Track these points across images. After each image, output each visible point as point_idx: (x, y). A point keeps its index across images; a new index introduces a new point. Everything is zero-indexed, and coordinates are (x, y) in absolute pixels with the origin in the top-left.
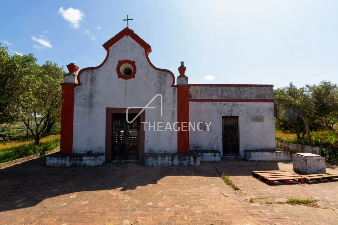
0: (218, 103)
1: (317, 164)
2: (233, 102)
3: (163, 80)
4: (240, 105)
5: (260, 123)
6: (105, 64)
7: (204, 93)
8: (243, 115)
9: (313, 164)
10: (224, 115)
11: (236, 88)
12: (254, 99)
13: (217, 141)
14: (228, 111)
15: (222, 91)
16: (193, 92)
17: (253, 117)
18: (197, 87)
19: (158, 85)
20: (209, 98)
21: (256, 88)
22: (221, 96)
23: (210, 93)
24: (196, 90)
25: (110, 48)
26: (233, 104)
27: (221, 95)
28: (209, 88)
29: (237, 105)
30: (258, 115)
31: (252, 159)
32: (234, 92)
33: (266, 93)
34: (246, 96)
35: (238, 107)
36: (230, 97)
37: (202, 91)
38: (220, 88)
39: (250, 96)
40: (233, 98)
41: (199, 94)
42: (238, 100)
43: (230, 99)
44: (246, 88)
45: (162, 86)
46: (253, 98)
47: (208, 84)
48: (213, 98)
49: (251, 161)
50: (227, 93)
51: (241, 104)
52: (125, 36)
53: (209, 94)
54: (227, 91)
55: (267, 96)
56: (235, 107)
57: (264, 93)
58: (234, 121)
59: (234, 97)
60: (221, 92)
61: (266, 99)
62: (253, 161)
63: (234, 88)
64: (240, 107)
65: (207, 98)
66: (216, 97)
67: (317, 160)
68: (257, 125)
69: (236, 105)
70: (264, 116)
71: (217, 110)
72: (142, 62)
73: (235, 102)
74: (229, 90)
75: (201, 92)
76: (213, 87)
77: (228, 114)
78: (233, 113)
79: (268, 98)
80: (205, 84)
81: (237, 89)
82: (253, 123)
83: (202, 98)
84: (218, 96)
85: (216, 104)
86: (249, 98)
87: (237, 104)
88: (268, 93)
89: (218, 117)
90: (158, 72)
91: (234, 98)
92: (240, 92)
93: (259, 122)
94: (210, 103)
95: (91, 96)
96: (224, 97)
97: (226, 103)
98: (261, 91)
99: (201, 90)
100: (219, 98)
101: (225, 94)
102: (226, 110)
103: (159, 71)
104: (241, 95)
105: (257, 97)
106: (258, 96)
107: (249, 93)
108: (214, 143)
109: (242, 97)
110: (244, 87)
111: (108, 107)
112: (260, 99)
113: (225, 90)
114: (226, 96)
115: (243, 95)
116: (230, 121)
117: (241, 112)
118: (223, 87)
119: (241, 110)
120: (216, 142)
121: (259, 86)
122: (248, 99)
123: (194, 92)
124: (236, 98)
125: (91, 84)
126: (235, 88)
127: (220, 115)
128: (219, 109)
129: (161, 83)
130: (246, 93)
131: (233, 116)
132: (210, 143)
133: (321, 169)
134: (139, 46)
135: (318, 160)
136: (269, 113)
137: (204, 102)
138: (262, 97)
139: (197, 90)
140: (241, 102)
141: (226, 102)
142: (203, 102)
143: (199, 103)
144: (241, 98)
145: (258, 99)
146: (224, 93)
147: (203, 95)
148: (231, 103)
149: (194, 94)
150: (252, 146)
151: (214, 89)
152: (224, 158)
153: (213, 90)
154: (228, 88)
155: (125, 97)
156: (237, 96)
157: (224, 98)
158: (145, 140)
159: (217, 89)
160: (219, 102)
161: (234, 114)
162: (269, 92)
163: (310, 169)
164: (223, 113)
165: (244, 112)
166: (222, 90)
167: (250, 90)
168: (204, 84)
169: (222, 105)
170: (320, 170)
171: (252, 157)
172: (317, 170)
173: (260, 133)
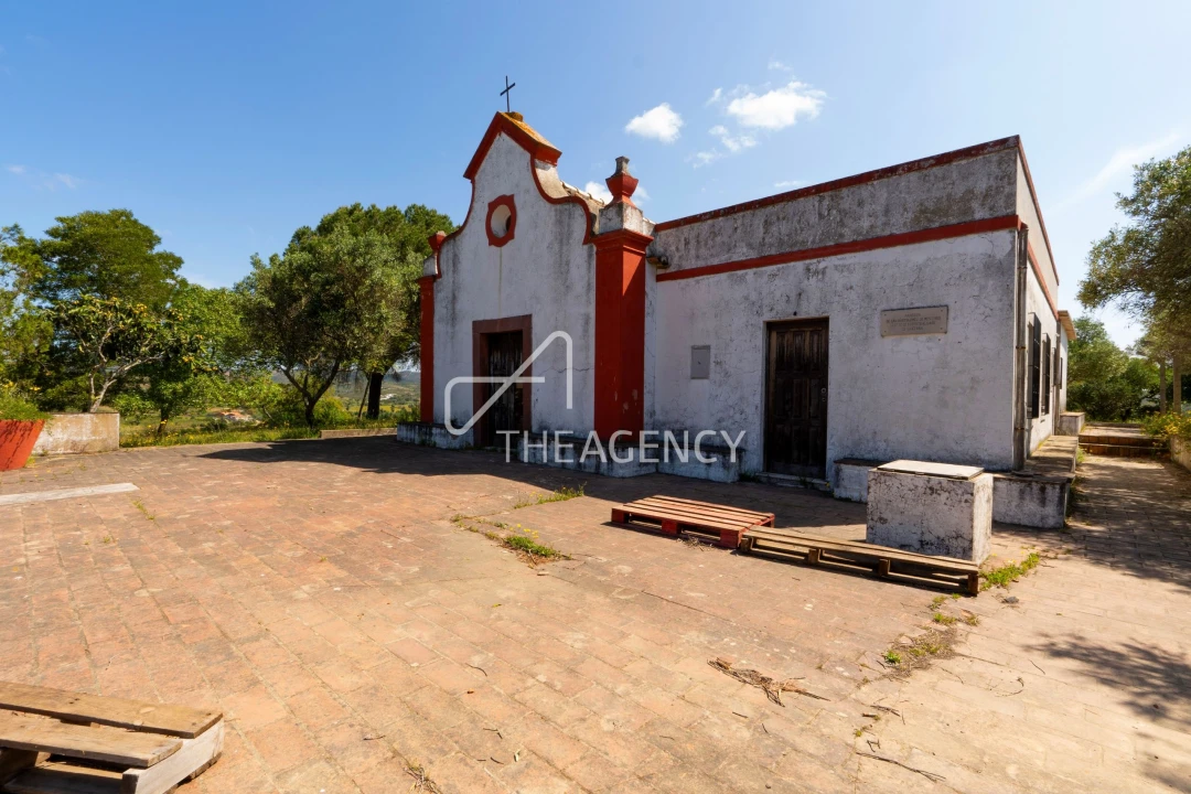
0: (750, 272)
1: (921, 508)
2: (808, 261)
3: (566, 229)
4: (836, 267)
5: (929, 340)
6: (470, 220)
7: (706, 244)
8: (844, 308)
9: (901, 505)
10: (768, 317)
11: (822, 198)
12: (904, 230)
13: (743, 416)
14: (785, 298)
15: (767, 224)
16: (673, 248)
17: (890, 315)
18: (686, 228)
19: (556, 247)
20: (723, 259)
21: (913, 176)
22: (762, 244)
23: (726, 239)
24: (683, 239)
25: (477, 177)
26: (808, 270)
27: (764, 239)
28: (722, 224)
29: (824, 272)
30: (916, 305)
31: (844, 494)
32: (814, 219)
33: (970, 191)
34: (865, 225)
35: (827, 279)
36: (797, 242)
37: (701, 239)
38: (761, 214)
39: (884, 219)
40: (809, 246)
41: (693, 252)
42: (826, 248)
43: (796, 249)
44: (864, 191)
45: (565, 248)
46: (899, 225)
47: (719, 210)
48: (736, 258)
49: (841, 499)
50: (784, 228)
51: (837, 262)
52: (498, 137)
53: (723, 243)
54: (784, 219)
55: (975, 205)
56: (813, 280)
57: (959, 191)
58: (816, 337)
59: (810, 238)
60: (762, 230)
61: (968, 219)
62: (848, 500)
63: (813, 201)
64: (836, 276)
65: (715, 261)
66: (745, 250)
67: (921, 490)
68: (913, 349)
69: (816, 272)
70: (952, 306)
71: (746, 298)
72: (527, 191)
73: (815, 261)
74: (794, 214)
75: (698, 242)
76: (735, 216)
77: (783, 312)
78: (804, 304)
79: (980, 214)
80: (710, 213)
81: (826, 202)
82: (889, 340)
83: (701, 264)
84: (750, 246)
85: (742, 279)
86: (879, 232)
87: (822, 265)
88: (982, 185)
89: (750, 327)
90: (556, 210)
91: (813, 242)
92: (839, 211)
93: (923, 337)
94: (723, 276)
95: (454, 298)
96: (771, 245)
97: (779, 270)
98: (941, 185)
99: (698, 236)
100: (753, 255)
101: (776, 234)
102: (778, 294)
103: (558, 207)
104: (842, 224)
105: (916, 220)
106: (923, 212)
107: (879, 208)
108: (731, 421)
109: (846, 231)
110: (854, 188)
111: (475, 319)
112: (937, 225)
113: (778, 219)
114: (781, 242)
115: (849, 221)
116: (798, 339)
117: (837, 298)
118: (770, 209)
119: (839, 288)
120: (737, 417)
121: (932, 166)
122: (872, 235)
123: (677, 249)
124: (821, 240)
125: (454, 272)
126: (817, 198)
127: (756, 317)
128: (753, 297)
129: (561, 241)
130: (867, 208)
131: (802, 316)
132: (719, 421)
133: (942, 536)
134: (522, 149)
135: (931, 489)
136: (982, 288)
137: (705, 277)
138: (946, 215)
139: (685, 240)
140: (839, 257)
141: (780, 266)
142: (701, 277)
143: (691, 281)
144: (841, 236)
145: (924, 224)
146: (774, 229)
147: (703, 251)
148: (800, 265)
149: (677, 255)
150: (882, 445)
151: (739, 222)
152: (764, 480)
153: (736, 229)
154: (791, 207)
155: (500, 290)
156: (823, 234)
157: (773, 252)
158: (533, 398)
159: (747, 221)
160: (755, 269)
161: (809, 311)
162: (992, 182)
163: (878, 524)
164: (765, 310)
165: (853, 295)
166: (766, 221)
167: (885, 195)
168: (705, 214)
169: (765, 278)
170: (934, 540)
171: (845, 483)
172: (915, 537)
173: (926, 387)
